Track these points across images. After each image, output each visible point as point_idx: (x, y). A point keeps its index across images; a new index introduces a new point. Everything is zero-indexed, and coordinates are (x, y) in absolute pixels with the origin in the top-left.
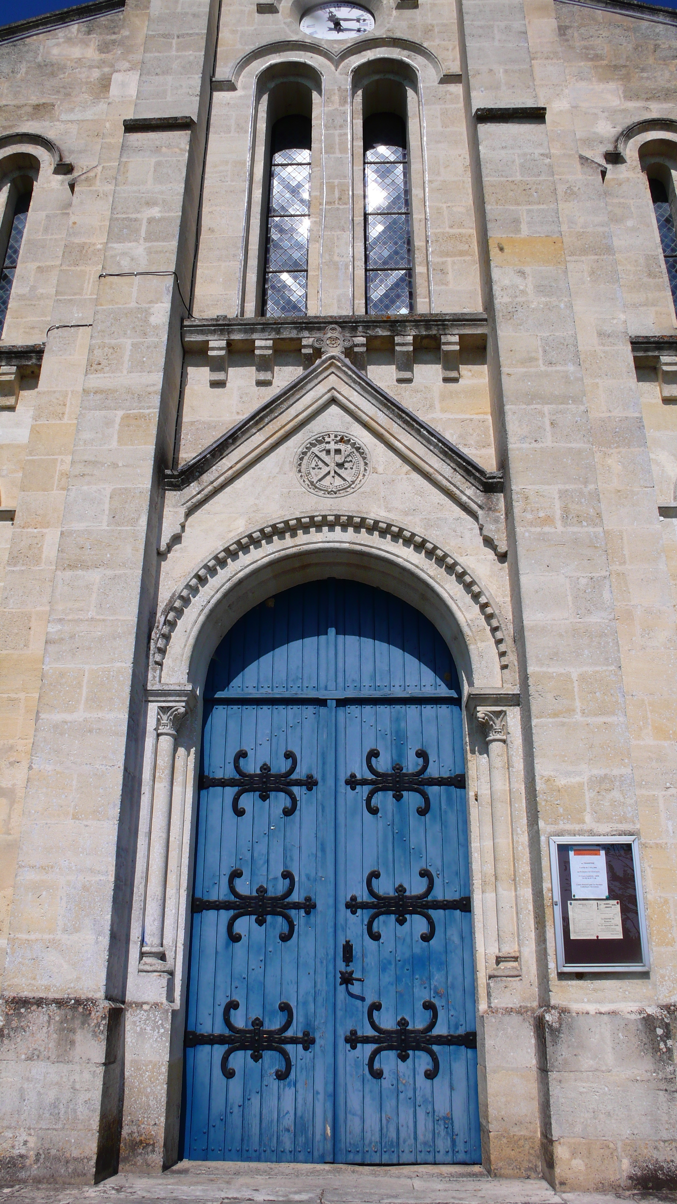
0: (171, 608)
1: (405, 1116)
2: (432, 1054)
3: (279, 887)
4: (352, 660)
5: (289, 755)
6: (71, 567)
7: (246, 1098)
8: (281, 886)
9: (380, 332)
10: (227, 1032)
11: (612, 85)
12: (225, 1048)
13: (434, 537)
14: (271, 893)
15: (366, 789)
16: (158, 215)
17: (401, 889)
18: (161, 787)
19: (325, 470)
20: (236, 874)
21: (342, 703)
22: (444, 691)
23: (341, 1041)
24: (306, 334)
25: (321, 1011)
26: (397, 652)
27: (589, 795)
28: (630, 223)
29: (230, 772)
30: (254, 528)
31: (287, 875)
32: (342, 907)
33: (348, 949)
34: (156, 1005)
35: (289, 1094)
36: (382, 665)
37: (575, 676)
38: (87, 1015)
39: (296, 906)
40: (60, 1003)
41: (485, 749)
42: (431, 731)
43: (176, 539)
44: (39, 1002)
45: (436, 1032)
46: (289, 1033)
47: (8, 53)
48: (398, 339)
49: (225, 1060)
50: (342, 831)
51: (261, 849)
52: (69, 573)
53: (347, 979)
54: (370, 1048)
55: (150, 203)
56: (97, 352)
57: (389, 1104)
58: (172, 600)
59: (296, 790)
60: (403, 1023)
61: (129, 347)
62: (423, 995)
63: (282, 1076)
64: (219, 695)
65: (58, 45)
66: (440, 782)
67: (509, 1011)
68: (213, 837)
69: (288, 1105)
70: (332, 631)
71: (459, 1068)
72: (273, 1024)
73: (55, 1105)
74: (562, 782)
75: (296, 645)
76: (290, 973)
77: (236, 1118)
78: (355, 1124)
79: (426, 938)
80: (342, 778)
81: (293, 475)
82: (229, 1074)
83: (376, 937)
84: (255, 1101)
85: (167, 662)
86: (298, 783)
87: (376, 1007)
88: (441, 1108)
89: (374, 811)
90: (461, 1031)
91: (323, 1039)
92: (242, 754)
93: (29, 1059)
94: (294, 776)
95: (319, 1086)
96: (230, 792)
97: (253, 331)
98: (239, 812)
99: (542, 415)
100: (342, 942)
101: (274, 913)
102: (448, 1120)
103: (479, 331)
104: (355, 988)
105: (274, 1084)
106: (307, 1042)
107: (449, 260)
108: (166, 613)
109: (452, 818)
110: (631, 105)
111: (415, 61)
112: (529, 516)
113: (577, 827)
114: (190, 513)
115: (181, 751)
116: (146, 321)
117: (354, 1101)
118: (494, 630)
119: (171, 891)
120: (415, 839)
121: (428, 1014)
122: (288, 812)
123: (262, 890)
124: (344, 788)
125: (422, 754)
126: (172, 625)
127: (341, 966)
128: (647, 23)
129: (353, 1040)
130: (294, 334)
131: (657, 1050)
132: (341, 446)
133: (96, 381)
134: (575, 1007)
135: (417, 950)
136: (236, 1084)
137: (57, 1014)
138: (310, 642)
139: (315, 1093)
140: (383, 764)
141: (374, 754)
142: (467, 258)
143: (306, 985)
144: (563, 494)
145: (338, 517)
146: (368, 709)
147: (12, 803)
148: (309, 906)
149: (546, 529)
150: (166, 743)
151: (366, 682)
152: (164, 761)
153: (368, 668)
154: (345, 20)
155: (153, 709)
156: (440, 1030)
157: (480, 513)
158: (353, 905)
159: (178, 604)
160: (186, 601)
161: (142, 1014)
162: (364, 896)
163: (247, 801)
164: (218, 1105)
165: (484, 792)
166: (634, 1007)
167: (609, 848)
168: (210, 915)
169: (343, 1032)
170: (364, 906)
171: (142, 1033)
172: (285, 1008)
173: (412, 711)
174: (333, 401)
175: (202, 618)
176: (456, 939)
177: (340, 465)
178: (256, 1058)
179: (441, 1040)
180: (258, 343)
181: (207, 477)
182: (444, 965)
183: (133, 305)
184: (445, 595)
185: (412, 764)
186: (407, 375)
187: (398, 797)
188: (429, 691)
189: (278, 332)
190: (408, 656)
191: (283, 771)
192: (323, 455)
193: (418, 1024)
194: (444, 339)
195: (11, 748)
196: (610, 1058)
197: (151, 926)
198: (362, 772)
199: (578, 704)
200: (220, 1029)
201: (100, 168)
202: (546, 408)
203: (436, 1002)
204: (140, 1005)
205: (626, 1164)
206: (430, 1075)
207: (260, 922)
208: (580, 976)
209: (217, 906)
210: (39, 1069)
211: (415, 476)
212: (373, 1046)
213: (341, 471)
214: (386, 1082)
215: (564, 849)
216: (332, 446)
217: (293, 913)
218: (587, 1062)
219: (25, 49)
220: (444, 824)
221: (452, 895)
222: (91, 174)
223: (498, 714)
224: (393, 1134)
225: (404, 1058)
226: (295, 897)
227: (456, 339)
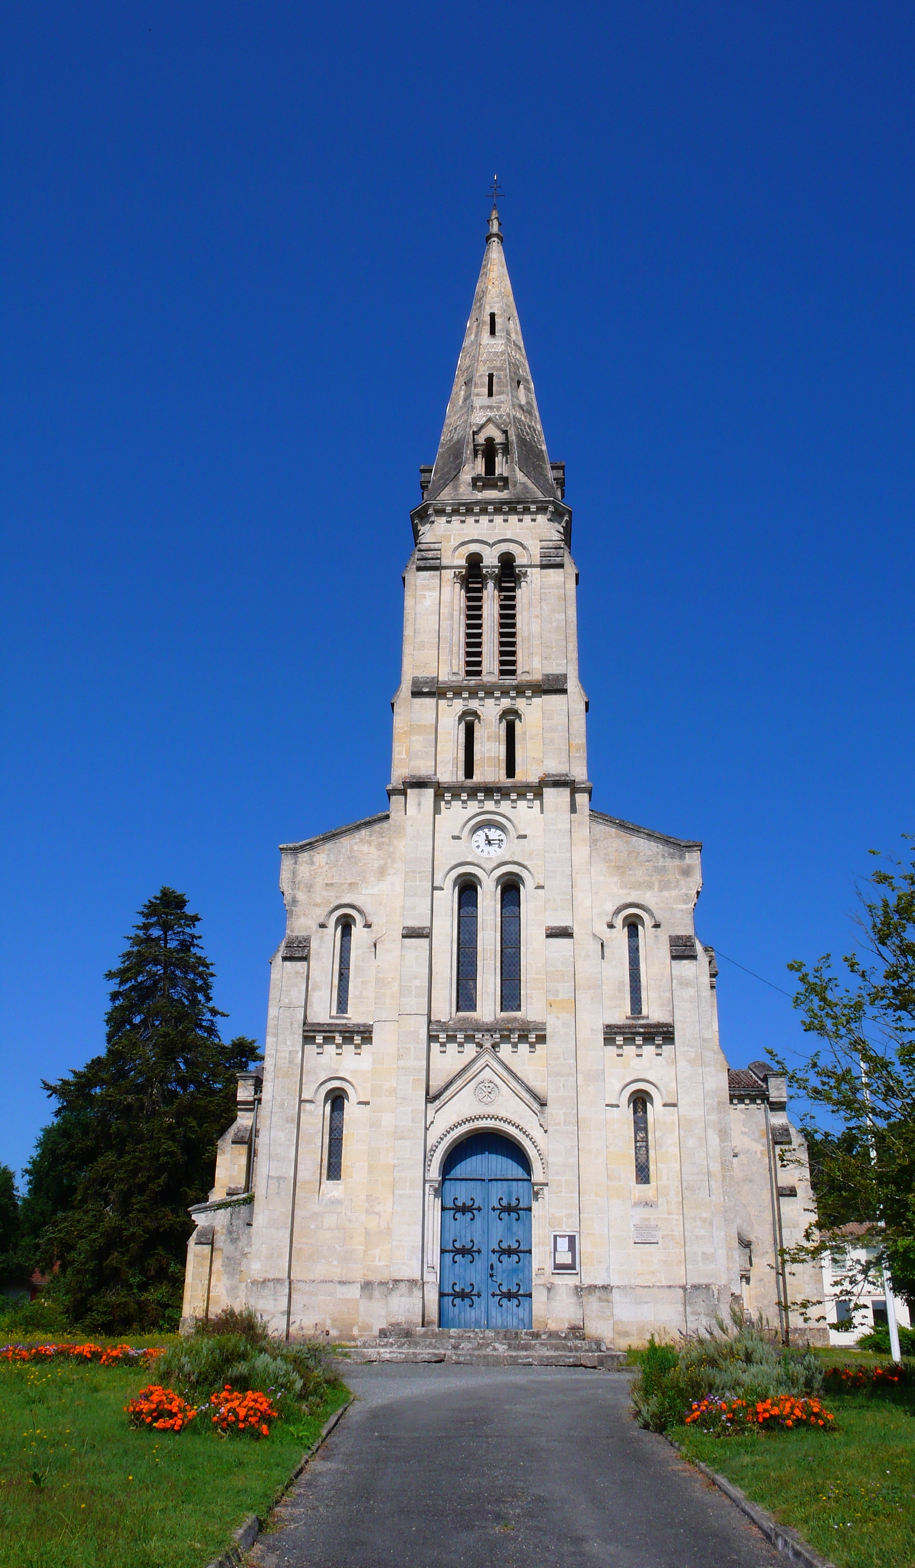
0: (432, 1150)
1: (510, 1318)
2: (518, 1300)
3: (469, 1245)
4: (494, 1164)
5: (472, 1199)
6: (400, 1139)
7: (460, 1313)
8: (470, 1245)
9: (505, 1033)
10: (453, 1292)
11: (615, 879)
12: (452, 1297)
13: (522, 1124)
14: (466, 1247)
15: (498, 1212)
16: (419, 985)
17: (509, 1246)
18: (431, 1212)
19: (484, 1094)
20: (455, 1241)
21: (490, 1180)
22: (526, 1177)
23: (490, 1295)
24: (477, 1033)
25: (483, 1286)
26: (510, 1161)
27: (564, 1219)
28: (614, 963)
29: (452, 1206)
30: (459, 1120)
31: (472, 1241)
32: (490, 1252)
33: (492, 1266)
34: (433, 1283)
35: (473, 1311)
36: (504, 1166)
37: (563, 1180)
38: (416, 1284)
39: (475, 1252)
40: (408, 1281)
41: (537, 1200)
42: (521, 1191)
43: (432, 1123)
44: (402, 1281)
45: (520, 1293)
46: (473, 1293)
47: (333, 848)
48: (512, 1036)
49: (453, 1301)
50: (490, 1227)
51: (463, 1232)
52: (399, 1141)
53: (492, 1276)
54: (499, 1297)
55: (415, 978)
56: (401, 1050)
57: (505, 1315)
58: (432, 1147)
59: (474, 1211)
60: (509, 1290)
61: (413, 1049)
62: (516, 1281)
63: (471, 1306)
64: (447, 1177)
65: (356, 843)
66: (523, 1209)
67: (540, 1285)
68: (447, 1228)
69: (473, 1315)
70: (487, 1153)
71: (527, 1304)
72: (468, 1290)
73: (409, 1309)
74: (557, 1215)
75: (474, 1158)
76: (473, 1273)
77: (457, 1319)
78: (494, 1321)
79: (517, 1263)
80: (490, 1208)
81: (473, 1097)
82: (454, 1306)
83: (501, 1262)
84: (463, 1314)
85: (431, 1169)
86: (475, 1209)
87: (501, 1284)
88: (521, 1316)
89: (501, 1219)
90: (528, 1293)
91: (484, 1295)
92: (456, 1199)
93: (400, 1296)
94: (474, 1207)
95: (483, 1309)
96: (452, 1212)
97: (456, 1031)
98: (456, 1220)
99: (560, 1081)
100: (490, 1264)
101: (468, 1254)
102: (523, 1320)
103: (543, 1033)
104: (494, 1279)
105: (469, 1309)
106: (479, 1295)
107: (534, 992)
108: (430, 1151)
109: (527, 1222)
110: (623, 892)
111: (524, 874)
112: (553, 1122)
113: (560, 1229)
114: (436, 1112)
115: (436, 1199)
116: (418, 1037)
117: (494, 1314)
118: (541, 1159)
119: (435, 1247)
120: (515, 1229)
121: (518, 1287)
122: (472, 1219)
123: (464, 1246)
124: (491, 1211)
125: (518, 1199)
126: (432, 1156)
127: (490, 1271)
128: (636, 838)
129: (493, 1295)
130: (472, 1033)
131: (578, 1294)
132: (490, 1085)
133: (402, 1063)
134: (556, 1283)
135: (514, 1266)
136: (456, 1309)
137: (408, 1284)
138: (479, 1156)
139: (482, 1311)
140: (504, 1203)
141: (501, 1199)
142: (542, 991)
143: (478, 1278)
144: (565, 1114)
145: (489, 1115)
146: (499, 1182)
147: (380, 1217)
148: (479, 1252)
149: (558, 1127)
150: (432, 1197)
151: (499, 1173)
152: (431, 1204)
153: (499, 1167)
154: (493, 840)
155: (427, 1185)
156: (521, 1292)
157: (538, 1114)
158: (494, 1252)
159: (434, 1148)
160: (437, 1147)
161: (429, 1285)
162: (497, 1249)
163: (458, 1215)
164: (451, 1315)
165: (537, 1215)
166: (573, 1283)
167: (569, 1236)
168: (447, 1254)
169: (490, 1293)
170: (497, 1252)
171: (429, 1291)
172: (472, 1285)
173: (514, 1183)
174: (487, 1065)
175: (442, 1153)
176: (527, 1263)
177: (490, 1093)
178: (463, 1300)
179: (521, 1295)
180: (458, 1036)
181: (441, 1098)
182: (523, 1271)
183: (412, 1029)
184: (525, 1146)
185: (514, 1203)
186: (515, 1050)
187: (509, 1215)
188: (520, 1177)
189: (466, 1032)
190: (514, 1163)
191: (470, 1205)
192: (483, 1088)
193: (514, 1290)
194: (529, 1036)
195: (378, 1198)
196: (564, 1297)
197: (430, 1258)
198: (497, 1206)
199: (564, 1190)
200: (451, 1291)
201: (386, 935)
202: (562, 1079)
203: (520, 1283)
204: (428, 1282)
205: (567, 1324)
206: (517, 1306)
207: (463, 1257)
208: (558, 1274)
209: (449, 1251)
210: (403, 1299)
211: (516, 1097)
212: (500, 1297)
213: (490, 1095)
214: (504, 1308)
215: (555, 1237)
216: (487, 1085)
217: (474, 1254)
218: (558, 1298)
219: (341, 845)
220: (524, 1224)
221: (526, 1249)
222: (383, 938)
223: (541, 1189)
224: (506, 1324)
225: (509, 1301)
226: (475, 1249)
227: (534, 1036)
